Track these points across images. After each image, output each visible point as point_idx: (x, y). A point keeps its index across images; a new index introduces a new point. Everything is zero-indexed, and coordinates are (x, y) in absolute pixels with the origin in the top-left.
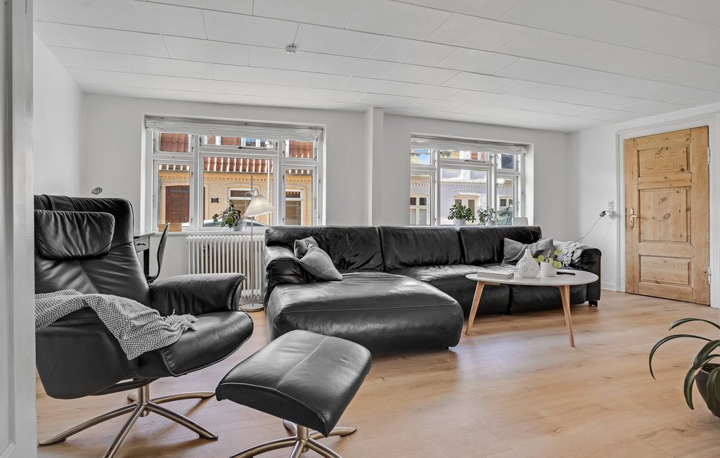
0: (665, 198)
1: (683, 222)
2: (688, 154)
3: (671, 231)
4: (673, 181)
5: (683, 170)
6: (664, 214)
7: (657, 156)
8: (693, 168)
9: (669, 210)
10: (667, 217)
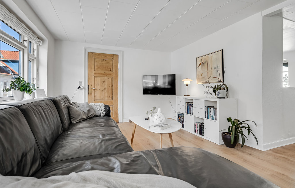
0: (104, 81)
1: (110, 91)
2: (112, 64)
3: (106, 95)
4: (107, 74)
5: (111, 70)
6: (104, 88)
7: (102, 63)
8: (114, 70)
9: (106, 86)
10: (105, 89)
